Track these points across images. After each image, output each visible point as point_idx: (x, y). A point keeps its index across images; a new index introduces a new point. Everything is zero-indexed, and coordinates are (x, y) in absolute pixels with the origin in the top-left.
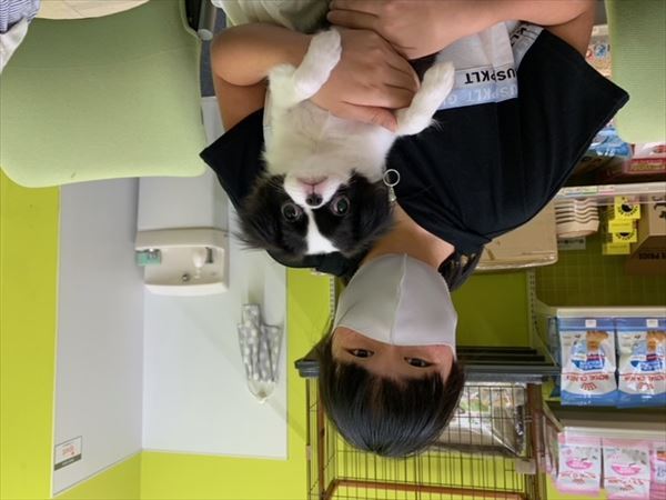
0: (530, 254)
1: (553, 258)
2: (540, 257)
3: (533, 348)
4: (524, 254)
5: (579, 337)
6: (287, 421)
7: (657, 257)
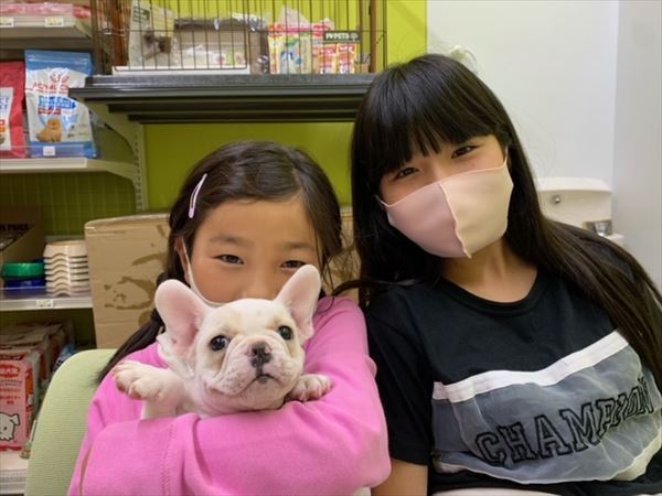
0: (115, 232)
1: (89, 226)
2: (103, 229)
3: (137, 123)
4: (123, 232)
5: (70, 136)
6: (426, 28)
7: (9, 226)
